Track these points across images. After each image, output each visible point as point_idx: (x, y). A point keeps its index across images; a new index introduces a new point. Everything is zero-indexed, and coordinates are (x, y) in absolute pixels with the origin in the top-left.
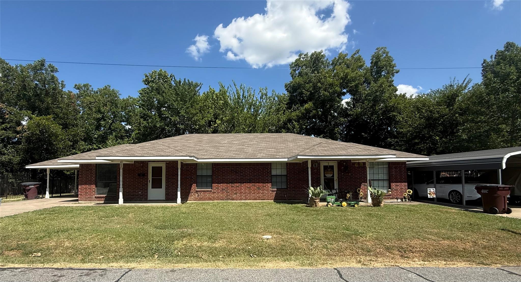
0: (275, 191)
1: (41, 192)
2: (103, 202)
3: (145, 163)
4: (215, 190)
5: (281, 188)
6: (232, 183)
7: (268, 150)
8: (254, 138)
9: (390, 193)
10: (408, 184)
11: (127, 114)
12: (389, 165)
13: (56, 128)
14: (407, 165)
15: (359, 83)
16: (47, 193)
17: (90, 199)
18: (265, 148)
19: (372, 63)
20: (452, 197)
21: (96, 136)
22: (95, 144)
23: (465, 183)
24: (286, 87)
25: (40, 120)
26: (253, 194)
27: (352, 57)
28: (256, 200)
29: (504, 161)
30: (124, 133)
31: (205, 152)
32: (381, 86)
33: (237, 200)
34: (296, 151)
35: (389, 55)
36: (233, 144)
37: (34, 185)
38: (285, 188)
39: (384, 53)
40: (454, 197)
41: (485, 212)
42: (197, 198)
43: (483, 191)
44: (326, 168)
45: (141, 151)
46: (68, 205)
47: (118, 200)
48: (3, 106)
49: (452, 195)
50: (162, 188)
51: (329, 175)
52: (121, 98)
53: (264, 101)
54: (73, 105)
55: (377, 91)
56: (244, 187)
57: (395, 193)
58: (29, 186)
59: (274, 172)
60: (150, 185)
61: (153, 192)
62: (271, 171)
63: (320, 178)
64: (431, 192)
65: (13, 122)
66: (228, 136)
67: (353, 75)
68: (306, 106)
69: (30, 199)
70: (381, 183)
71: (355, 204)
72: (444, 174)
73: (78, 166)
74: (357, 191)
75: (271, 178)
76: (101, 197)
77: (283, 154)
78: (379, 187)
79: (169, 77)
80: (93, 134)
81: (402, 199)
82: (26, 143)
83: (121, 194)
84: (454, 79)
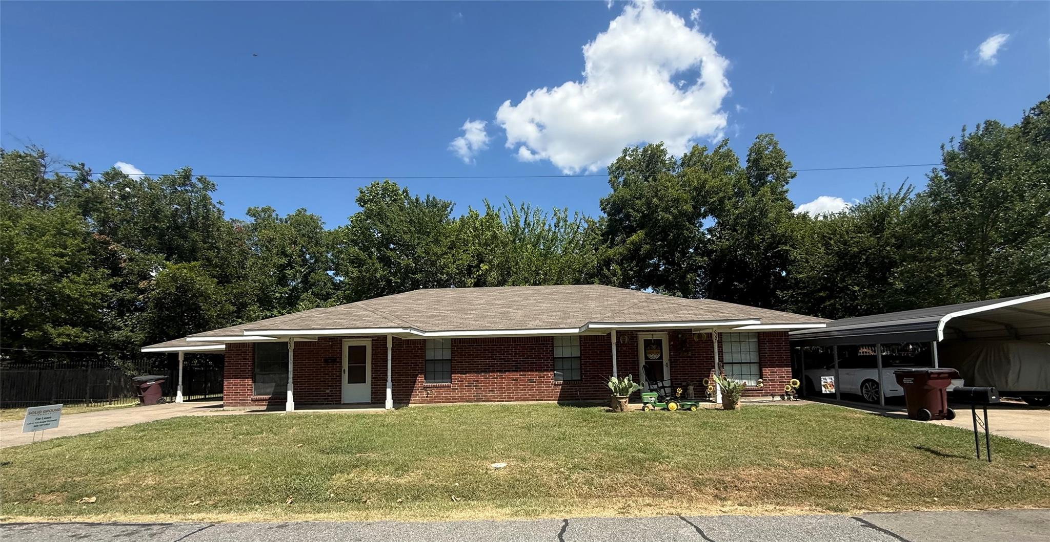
0: (560, 385)
1: (168, 392)
2: (265, 408)
3: (336, 341)
4: (456, 384)
5: (572, 380)
6: (485, 372)
7: (551, 314)
8: (532, 295)
9: (762, 385)
10: (792, 369)
11: (336, 257)
12: (759, 337)
13: (205, 283)
14: (790, 337)
15: (725, 197)
16: (179, 393)
17: (243, 403)
18: (545, 311)
19: (748, 161)
20: (867, 391)
21: (277, 295)
22: (276, 308)
23: (883, 367)
24: (602, 205)
25: (178, 269)
26: (522, 390)
27: (716, 151)
28: (528, 400)
29: (941, 327)
30: (331, 289)
31: (442, 319)
32: (761, 200)
33: (494, 401)
34: (597, 316)
35: (779, 147)
36: (493, 304)
37: (156, 380)
38: (578, 380)
39: (770, 144)
40: (869, 391)
41: (911, 417)
42: (426, 400)
43: (907, 381)
44: (648, 343)
45: (324, 320)
46: (205, 414)
47: (285, 405)
48: (117, 247)
49: (866, 387)
50: (365, 382)
51: (654, 357)
52: (326, 228)
53: (562, 230)
54: (240, 242)
55: (754, 210)
56: (507, 378)
57: (770, 385)
58: (146, 382)
59: (558, 353)
60: (345, 377)
61: (350, 390)
62: (553, 351)
63: (638, 361)
64: (827, 384)
65: (134, 275)
66: (489, 292)
67: (713, 183)
68: (634, 237)
69: (148, 405)
70: (745, 368)
71: (692, 405)
72: (866, 350)
73: (223, 347)
74: (703, 383)
75: (554, 363)
76: (261, 400)
77: (574, 321)
78: (733, 375)
79: (401, 192)
80: (273, 291)
81: (783, 395)
82: (155, 308)
83: (290, 395)
84: (883, 186)
